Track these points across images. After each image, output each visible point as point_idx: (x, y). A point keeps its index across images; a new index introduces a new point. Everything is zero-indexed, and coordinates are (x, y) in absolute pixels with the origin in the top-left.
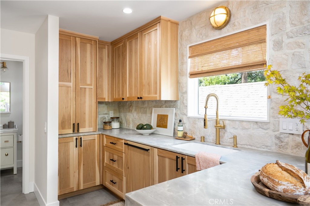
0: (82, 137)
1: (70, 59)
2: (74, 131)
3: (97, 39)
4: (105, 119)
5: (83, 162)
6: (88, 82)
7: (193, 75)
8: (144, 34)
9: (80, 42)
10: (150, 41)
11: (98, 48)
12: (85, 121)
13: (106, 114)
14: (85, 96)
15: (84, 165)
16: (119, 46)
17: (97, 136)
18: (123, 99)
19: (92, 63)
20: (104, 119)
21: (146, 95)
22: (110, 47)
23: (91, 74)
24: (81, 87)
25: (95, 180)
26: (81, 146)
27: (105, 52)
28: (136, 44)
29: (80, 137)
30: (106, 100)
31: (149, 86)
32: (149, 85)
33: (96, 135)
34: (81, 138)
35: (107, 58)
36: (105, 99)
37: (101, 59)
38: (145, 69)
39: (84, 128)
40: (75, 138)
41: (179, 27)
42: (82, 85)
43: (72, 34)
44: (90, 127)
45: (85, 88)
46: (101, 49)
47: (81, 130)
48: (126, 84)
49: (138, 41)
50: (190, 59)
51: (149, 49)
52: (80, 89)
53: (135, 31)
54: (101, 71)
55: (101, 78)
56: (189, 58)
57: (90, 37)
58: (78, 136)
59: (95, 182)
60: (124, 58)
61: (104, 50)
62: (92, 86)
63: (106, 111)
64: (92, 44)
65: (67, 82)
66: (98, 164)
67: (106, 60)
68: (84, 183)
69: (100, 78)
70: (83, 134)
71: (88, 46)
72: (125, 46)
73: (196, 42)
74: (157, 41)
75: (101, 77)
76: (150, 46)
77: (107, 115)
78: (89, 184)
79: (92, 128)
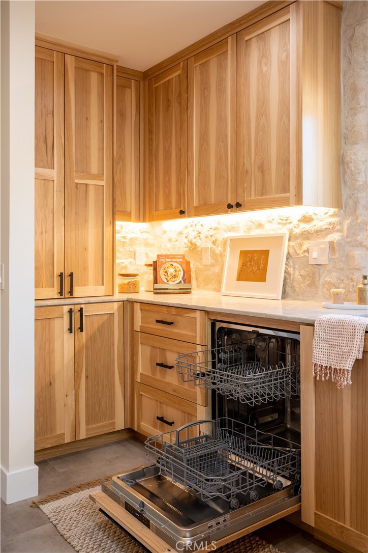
0: (83, 306)
1: (50, 109)
2: (61, 293)
3: (113, 61)
4: (126, 268)
5: (87, 370)
6: (94, 169)
8: (247, 38)
9: (75, 68)
10: (265, 56)
12: (86, 269)
14: (86, 205)
15: (87, 377)
16: (169, 80)
17: (118, 306)
19: (102, 121)
20: (123, 268)
21: (253, 197)
22: (142, 83)
24: (76, 181)
25: (113, 416)
26: (81, 329)
27: (131, 96)
28: (222, 68)
29: (77, 308)
31: (263, 172)
32: (262, 169)
33: (115, 304)
34: (81, 310)
35: (134, 112)
36: (130, 215)
37: (122, 115)
38: (249, 128)
39: (85, 285)
40: (66, 309)
42: (79, 178)
43: (56, 44)
44: (98, 283)
45: (86, 184)
46: (122, 87)
47: (78, 291)
49: (226, 59)
51: (263, 78)
52: (74, 185)
53: (220, 34)
55: (121, 163)
57: (98, 56)
58: (74, 304)
59: (114, 423)
60: (185, 108)
61: (128, 90)
62: (103, 180)
64: (103, 74)
65: (44, 167)
66: (120, 378)
67: (133, 118)
68: (88, 422)
70: (86, 300)
71: (94, 78)
72: (186, 77)
75: (122, 158)
76: (265, 69)
78: (101, 427)
79: (103, 288)
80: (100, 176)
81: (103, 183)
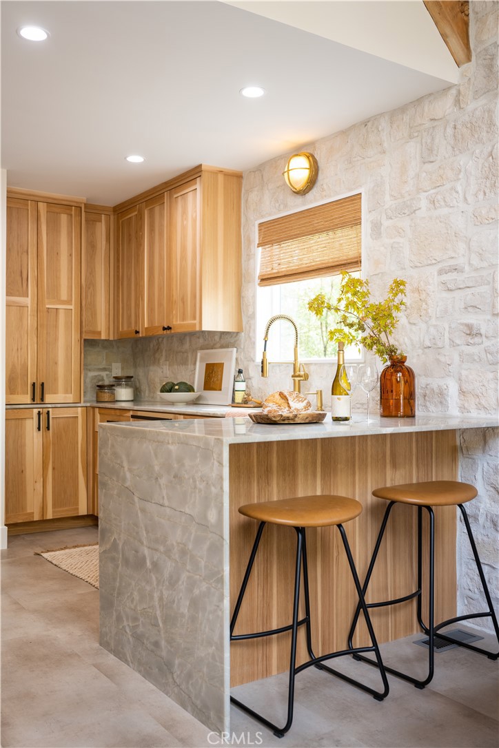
0: (50, 410)
1: (25, 248)
2: (33, 399)
3: (81, 203)
4: (103, 380)
5: (53, 462)
6: (64, 296)
7: (266, 280)
8: (175, 196)
9: (47, 212)
10: (184, 212)
11: (86, 221)
12: (56, 380)
13: (104, 369)
14: (56, 326)
15: (54, 469)
16: (130, 218)
17: (82, 411)
18: (137, 332)
19: (71, 255)
20: (99, 381)
21: (178, 322)
22: (112, 217)
23: (70, 278)
24: (47, 306)
25: (76, 502)
26: (48, 428)
27: (101, 229)
28: (162, 215)
29: (45, 410)
30: (103, 337)
31: (183, 303)
32: (183, 301)
33: (80, 408)
34: (48, 413)
35: (104, 242)
36: (100, 333)
37: (92, 246)
38: (176, 267)
39: (55, 393)
40: (35, 411)
41: (244, 182)
42: (49, 304)
43: (29, 195)
44: (66, 392)
45: (57, 309)
46: (91, 222)
47: (49, 398)
48: (143, 300)
49: (164, 209)
50: (260, 248)
51: (184, 228)
52: (46, 310)
53: (159, 189)
54: (91, 271)
55: (91, 288)
56: (258, 247)
57: (67, 201)
58: (43, 408)
59: (78, 509)
60: (140, 245)
62: (71, 304)
63: (104, 362)
64: (71, 215)
65: (19, 296)
66: (83, 471)
67: (104, 248)
68: (54, 506)
69: (89, 288)
70: (53, 406)
71: (64, 218)
72: (140, 217)
73: (270, 215)
74: (196, 211)
75: (91, 284)
76: (185, 223)
77: (108, 373)
78: (65, 512)
79: (71, 396)
80: (69, 302)
81: (72, 307)
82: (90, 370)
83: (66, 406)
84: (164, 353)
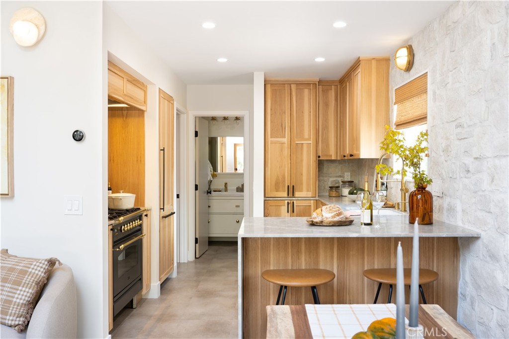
0: (295, 201)
1: (284, 111)
2: (288, 195)
3: (316, 81)
4: (339, 183)
6: (306, 136)
7: (399, 125)
8: (355, 75)
9: (297, 89)
10: (357, 85)
11: (322, 90)
12: (302, 184)
13: (340, 176)
14: (302, 154)
17: (314, 202)
18: (344, 156)
19: (310, 112)
20: (336, 183)
21: (355, 152)
22: (338, 86)
23: (310, 126)
24: (297, 142)
26: (293, 211)
27: (332, 94)
29: (292, 201)
30: (333, 158)
33: (312, 201)
34: (294, 203)
35: (334, 101)
36: (331, 156)
37: (327, 105)
39: (301, 191)
40: (286, 201)
41: (391, 62)
43: (286, 81)
44: (308, 191)
45: (302, 143)
46: (325, 92)
47: (297, 194)
49: (352, 82)
50: (396, 105)
52: (295, 145)
53: (350, 71)
54: (326, 120)
56: (394, 105)
57: (307, 81)
58: (291, 200)
60: (346, 103)
61: (330, 91)
63: (340, 172)
64: (310, 89)
65: (280, 138)
69: (325, 130)
70: (296, 199)
71: (306, 91)
72: (346, 86)
77: (342, 178)
79: (310, 193)
80: (309, 139)
81: (311, 142)
82: (331, 177)
83: (306, 199)
84: (367, 168)
